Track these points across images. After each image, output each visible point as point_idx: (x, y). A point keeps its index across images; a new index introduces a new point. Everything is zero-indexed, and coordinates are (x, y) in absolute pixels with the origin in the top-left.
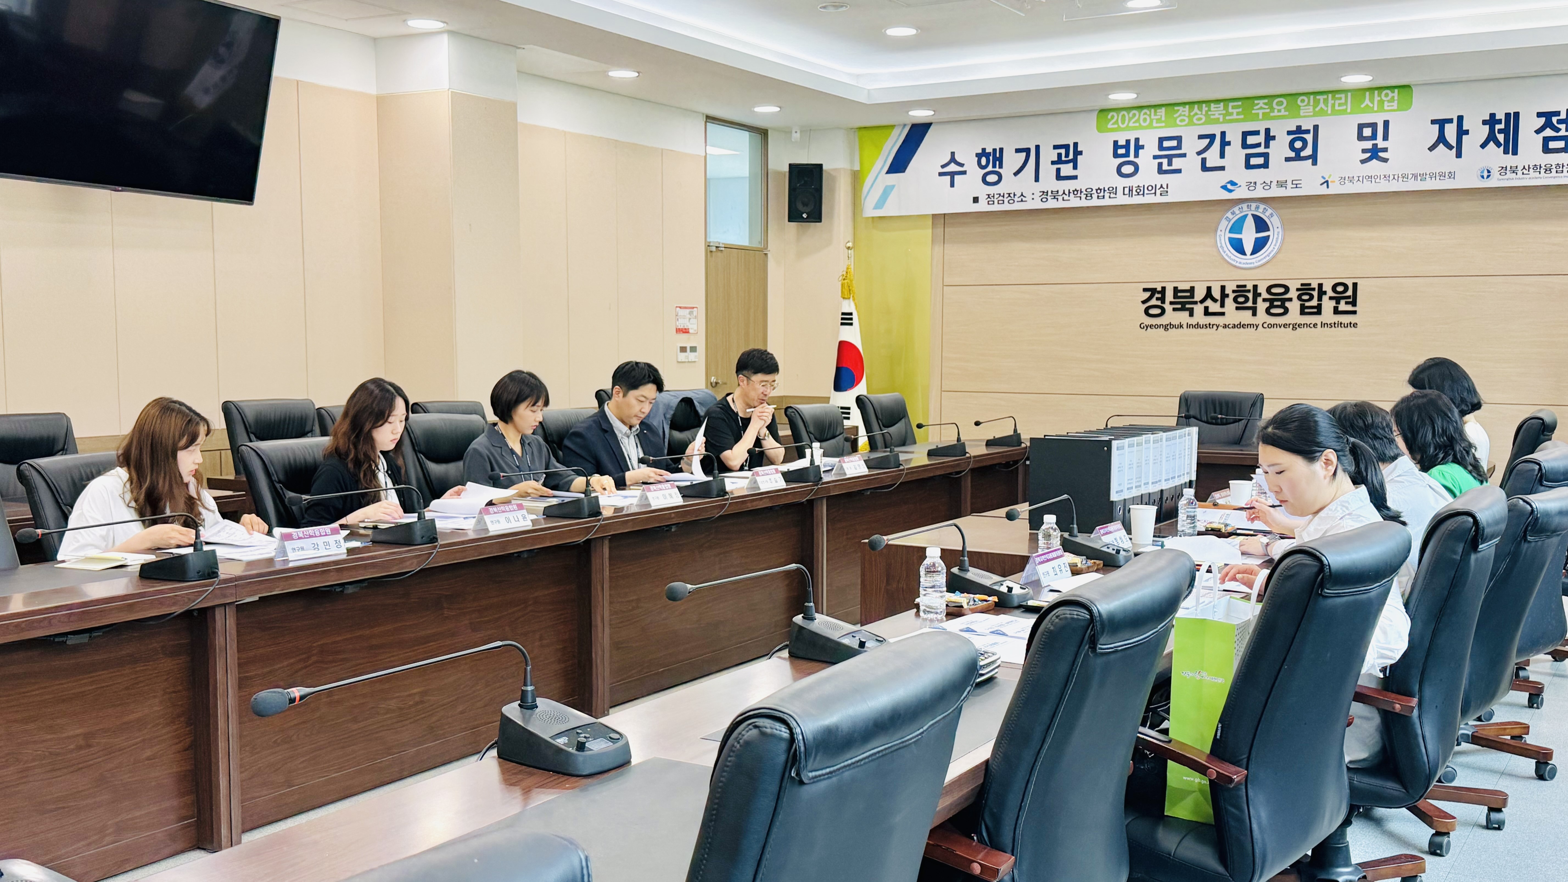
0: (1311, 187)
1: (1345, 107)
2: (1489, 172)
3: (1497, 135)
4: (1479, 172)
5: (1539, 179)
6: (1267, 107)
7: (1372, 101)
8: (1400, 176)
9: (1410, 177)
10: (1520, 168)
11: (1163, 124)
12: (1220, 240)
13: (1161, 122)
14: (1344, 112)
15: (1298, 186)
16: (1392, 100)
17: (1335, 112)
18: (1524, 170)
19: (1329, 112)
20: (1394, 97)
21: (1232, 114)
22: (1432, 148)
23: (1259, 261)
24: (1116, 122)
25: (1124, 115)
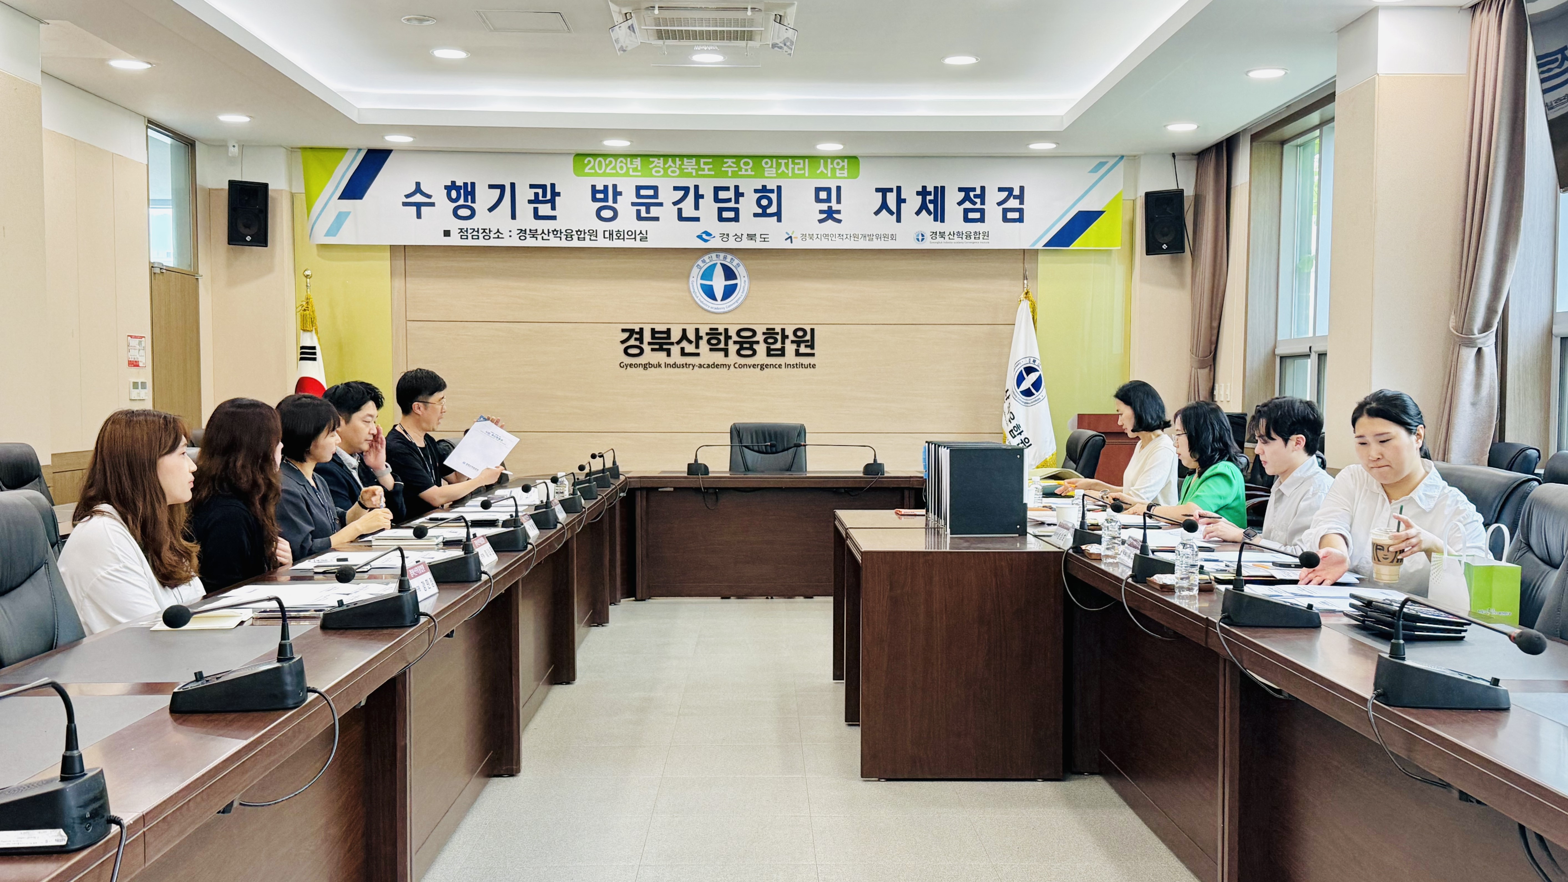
0: (777, 242)
1: (803, 172)
2: (923, 235)
3: (929, 205)
4: (915, 235)
5: (961, 244)
6: (735, 166)
7: (826, 167)
8: (852, 235)
9: (860, 238)
10: (947, 233)
11: (640, 174)
12: (693, 286)
13: (638, 171)
14: (802, 176)
15: (766, 240)
16: (842, 168)
17: (795, 176)
18: (950, 236)
19: (790, 175)
20: (843, 166)
21: (703, 170)
22: (877, 213)
23: (730, 306)
24: (593, 168)
25: (600, 161)
